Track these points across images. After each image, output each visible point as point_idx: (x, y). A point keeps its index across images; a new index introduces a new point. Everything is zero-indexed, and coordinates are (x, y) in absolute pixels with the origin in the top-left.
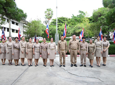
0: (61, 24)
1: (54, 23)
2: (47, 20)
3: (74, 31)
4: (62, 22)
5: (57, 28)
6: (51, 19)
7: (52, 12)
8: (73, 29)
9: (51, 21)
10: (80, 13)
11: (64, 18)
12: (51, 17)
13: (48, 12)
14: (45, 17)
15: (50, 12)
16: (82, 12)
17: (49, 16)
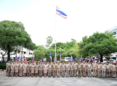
0: (58, 47)
1: (53, 47)
2: (48, 44)
3: (68, 53)
4: (60, 46)
5: (56, 51)
6: (51, 44)
7: (52, 38)
8: (67, 52)
9: (51, 45)
10: (72, 41)
11: (61, 43)
12: (51, 42)
13: (49, 39)
14: (47, 42)
15: (51, 38)
16: (74, 40)
17: (49, 42)
